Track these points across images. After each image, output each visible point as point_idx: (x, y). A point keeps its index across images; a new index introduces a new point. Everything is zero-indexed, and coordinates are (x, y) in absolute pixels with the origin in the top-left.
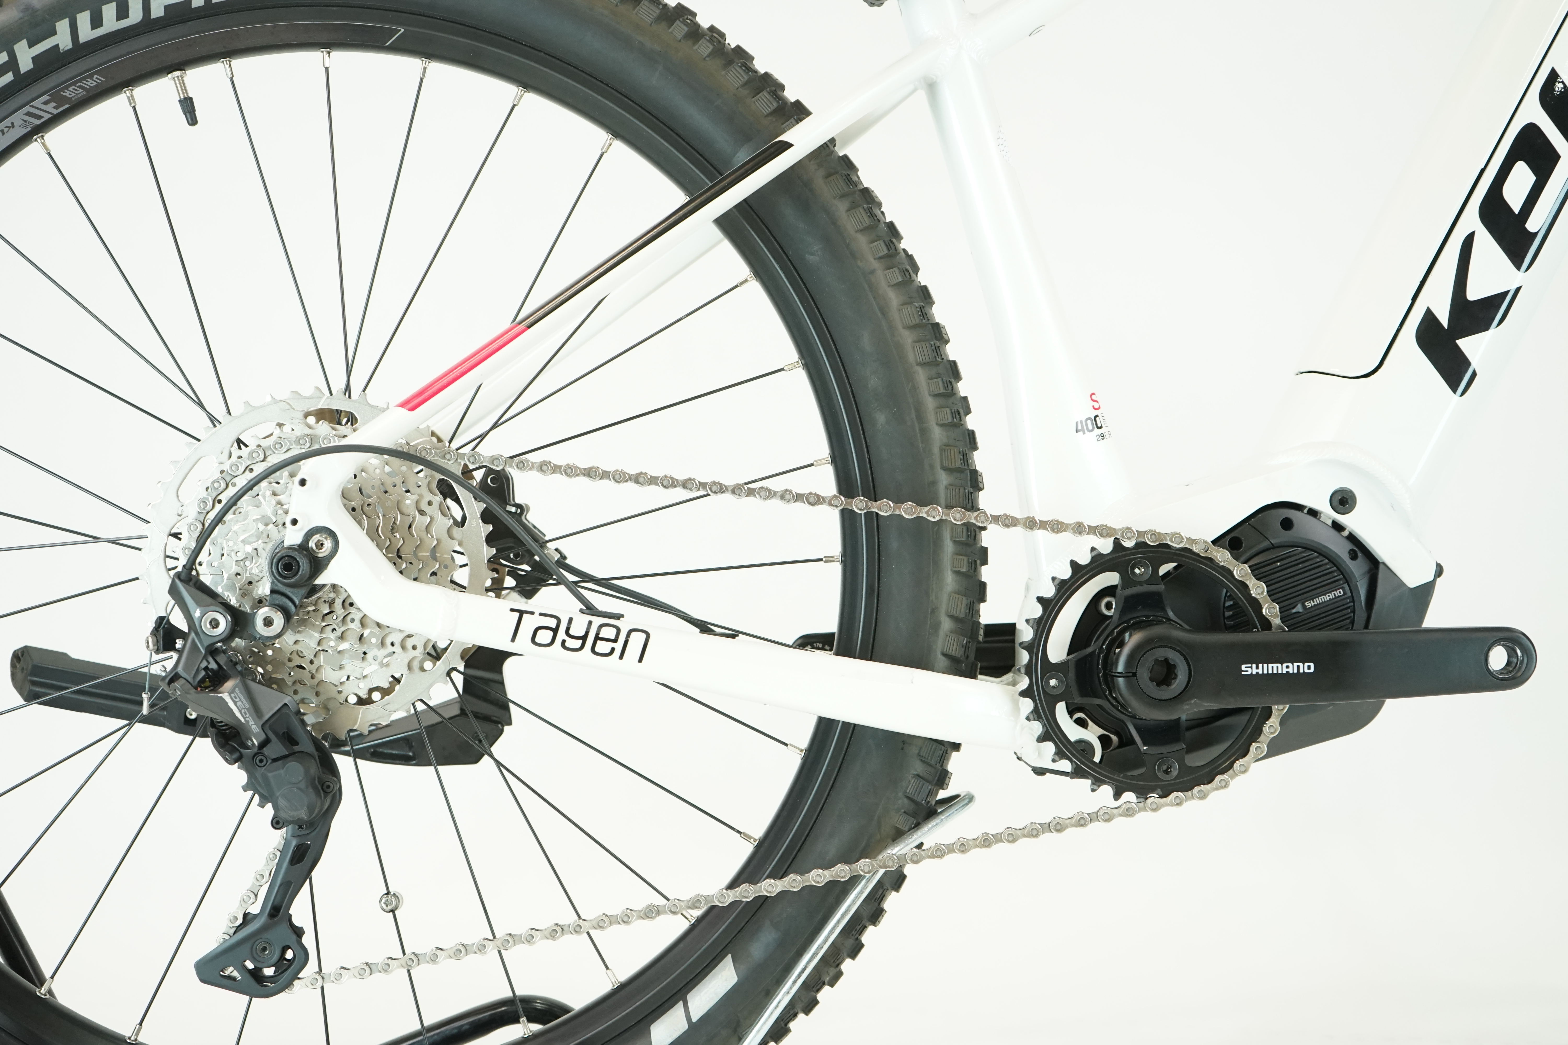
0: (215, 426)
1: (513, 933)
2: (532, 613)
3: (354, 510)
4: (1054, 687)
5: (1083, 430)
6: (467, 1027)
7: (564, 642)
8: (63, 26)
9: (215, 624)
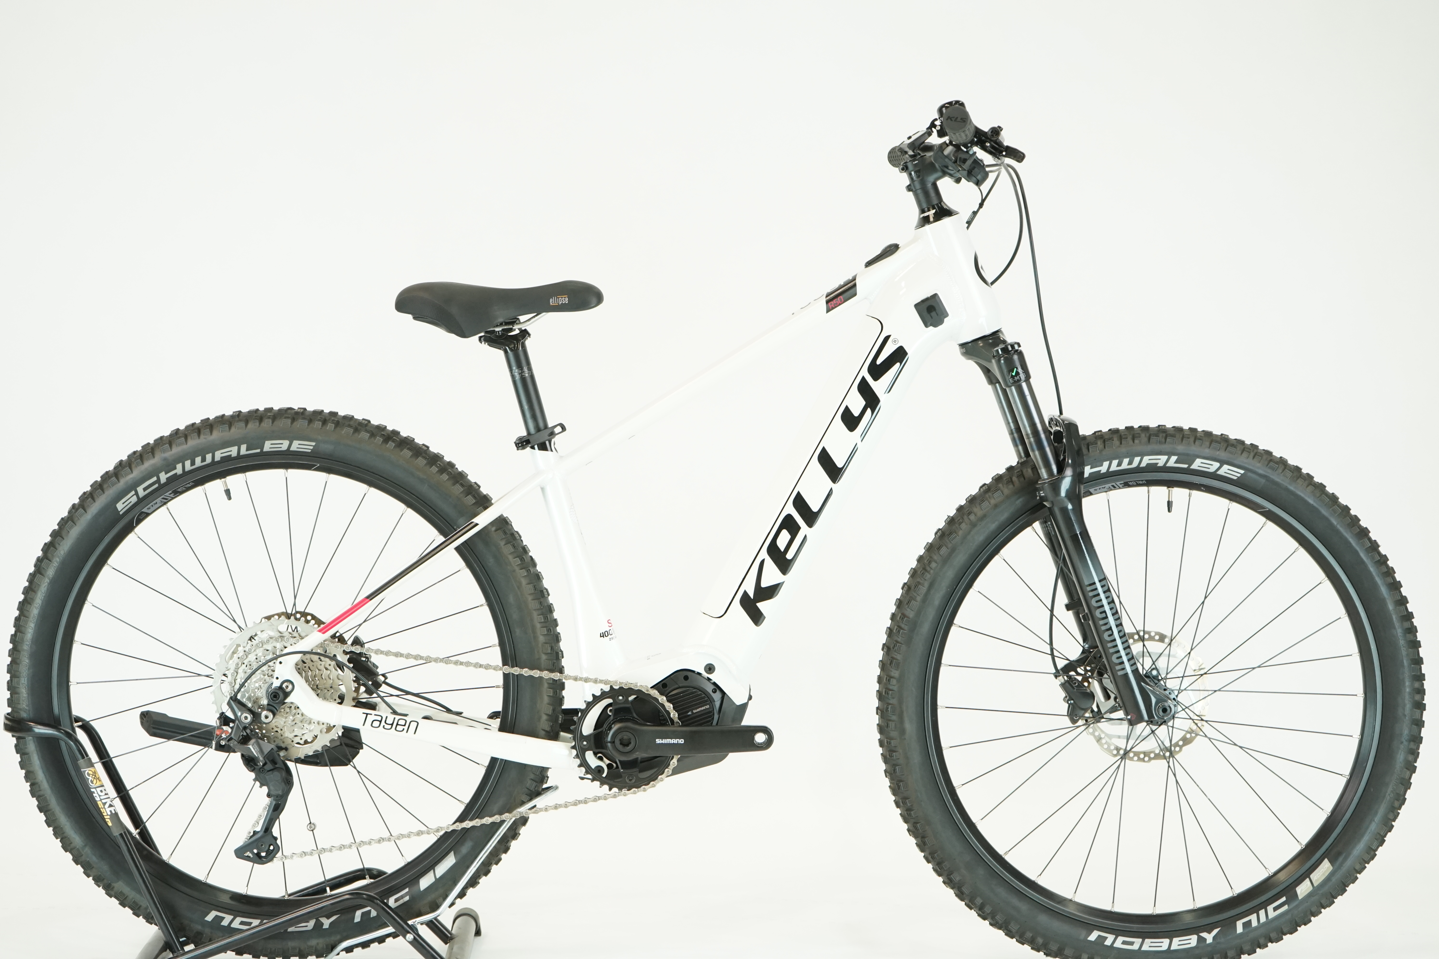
0: (241, 631)
1: (363, 841)
2: (371, 714)
3: (299, 669)
4: (585, 745)
5: (603, 636)
6: (343, 881)
7: (384, 726)
8: (179, 466)
9: (246, 718)
